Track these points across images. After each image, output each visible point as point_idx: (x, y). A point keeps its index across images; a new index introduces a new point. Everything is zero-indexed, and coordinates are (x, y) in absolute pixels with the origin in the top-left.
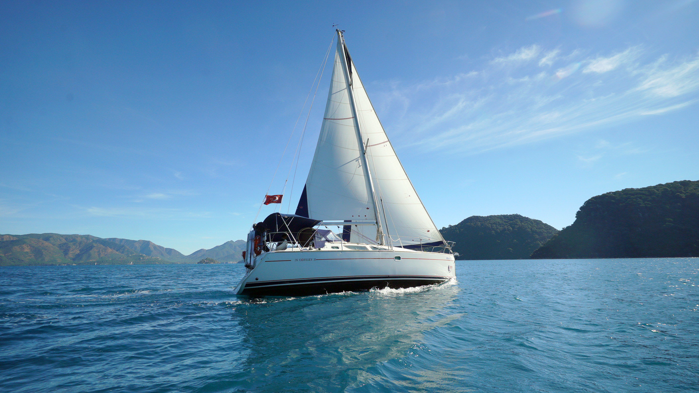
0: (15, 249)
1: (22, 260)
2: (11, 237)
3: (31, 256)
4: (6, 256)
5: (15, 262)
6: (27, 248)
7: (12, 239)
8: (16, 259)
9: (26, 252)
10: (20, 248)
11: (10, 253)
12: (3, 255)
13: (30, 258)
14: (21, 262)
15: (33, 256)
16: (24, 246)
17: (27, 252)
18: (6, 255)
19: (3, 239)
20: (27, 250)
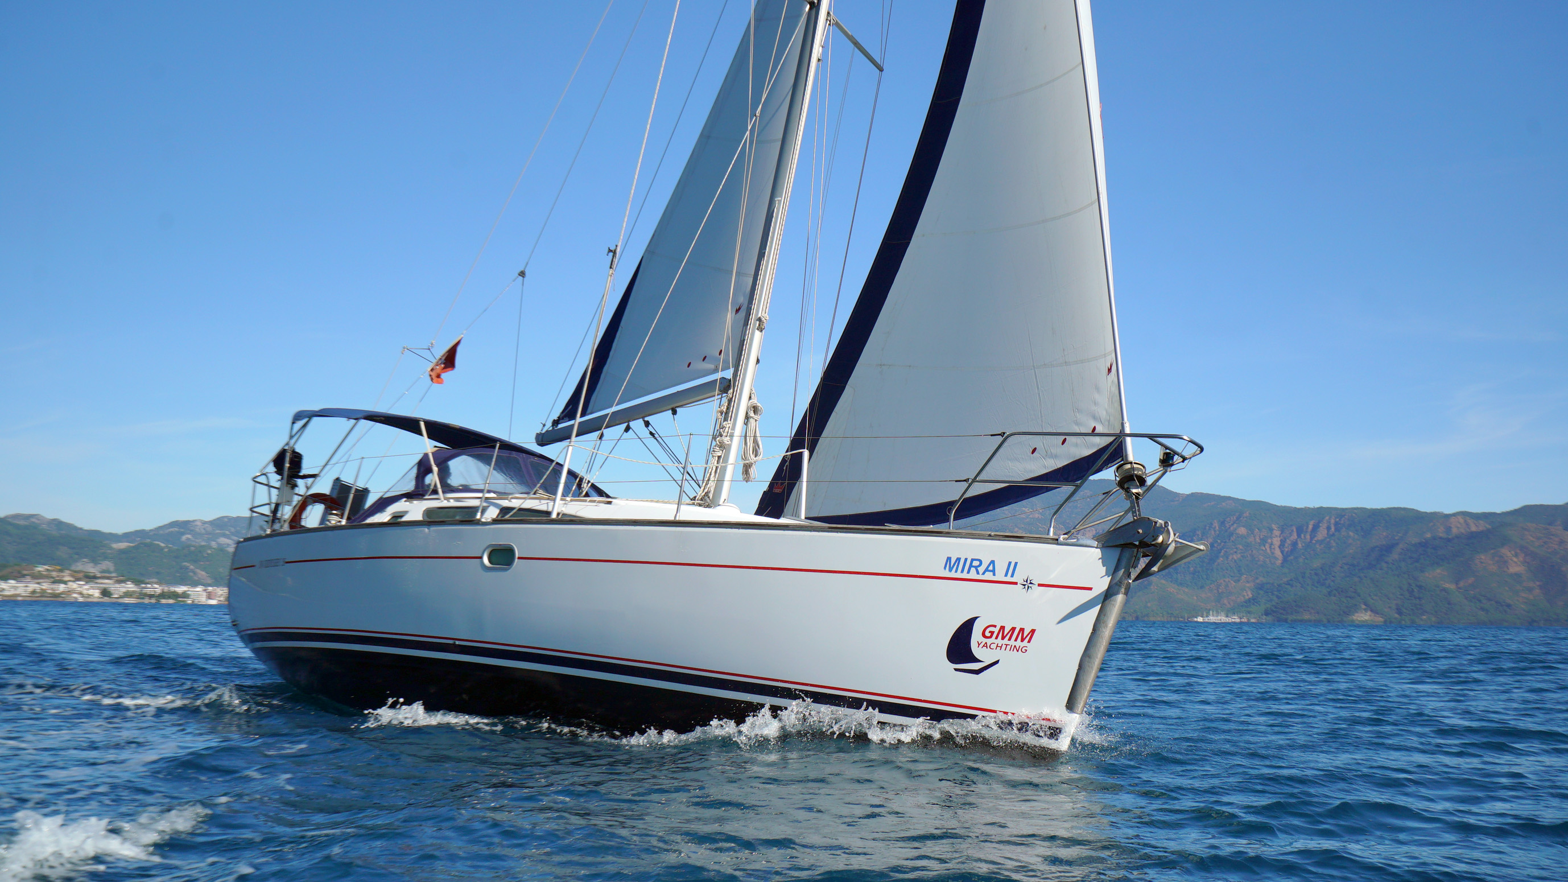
0: (1481, 562)
1: (1509, 606)
2: (1470, 521)
3: (1530, 590)
4: (1460, 588)
5: (1487, 611)
6: (1515, 559)
7: (1474, 529)
8: (1489, 600)
9: (1516, 574)
10: (1496, 559)
11: (1471, 580)
12: (1452, 587)
13: (1531, 597)
14: (1505, 611)
15: (1537, 591)
16: (1506, 552)
17: (1517, 576)
18: (1461, 584)
19: (1448, 529)
20: (1516, 566)
